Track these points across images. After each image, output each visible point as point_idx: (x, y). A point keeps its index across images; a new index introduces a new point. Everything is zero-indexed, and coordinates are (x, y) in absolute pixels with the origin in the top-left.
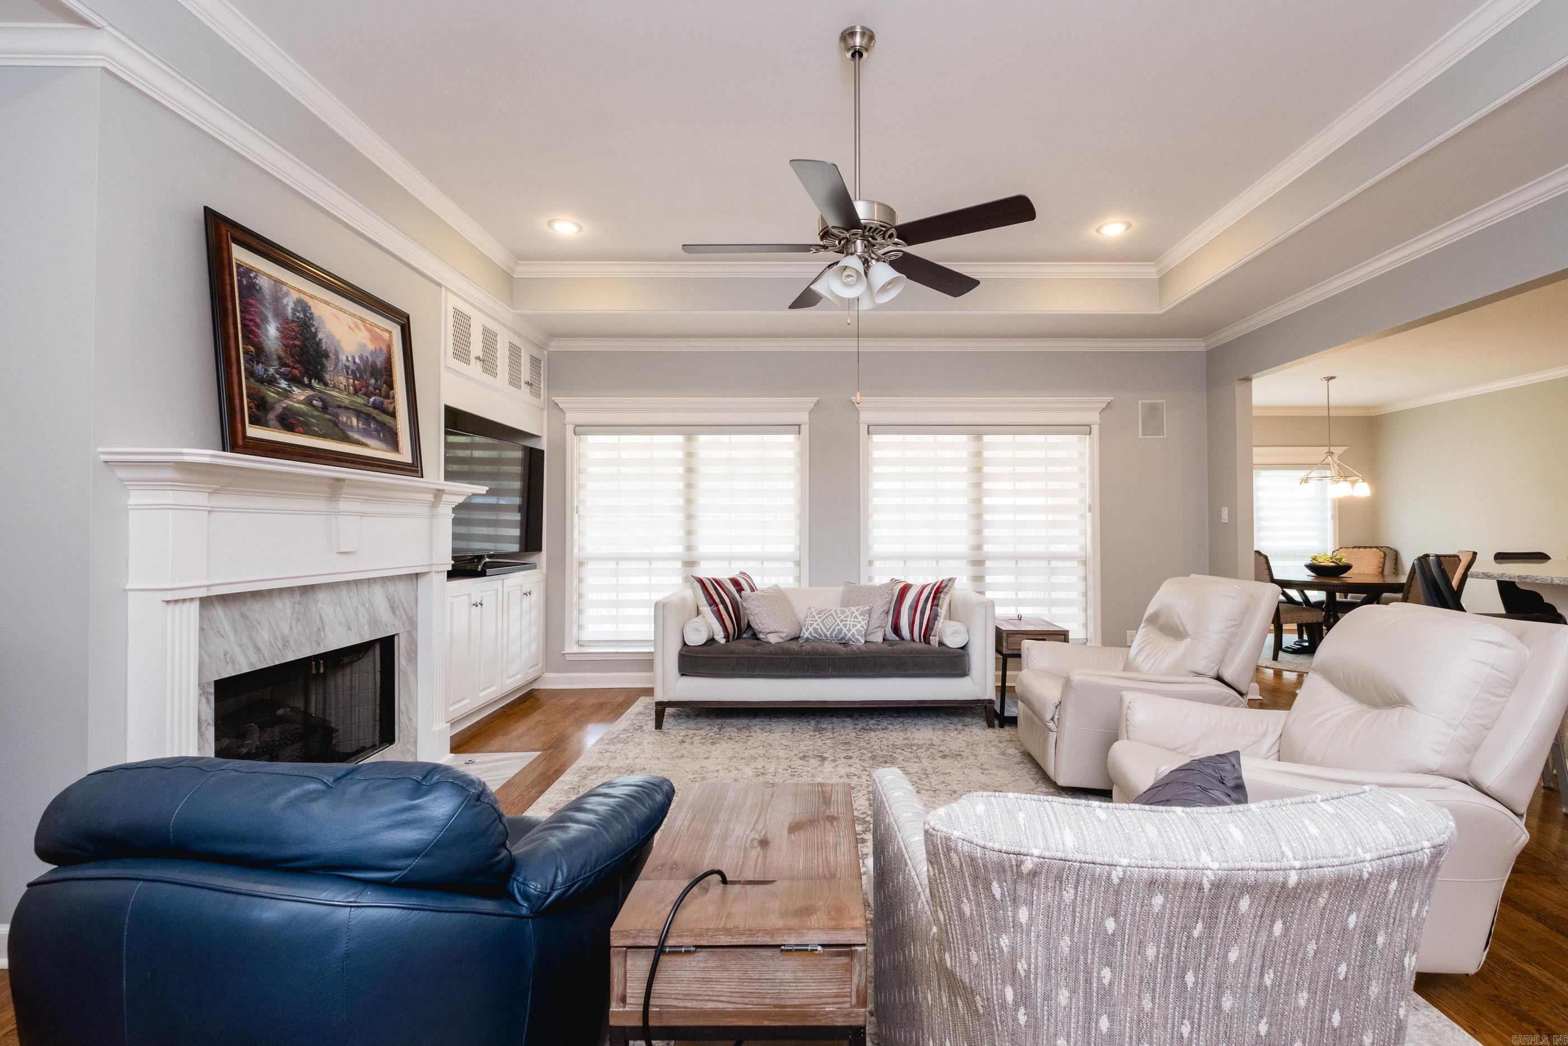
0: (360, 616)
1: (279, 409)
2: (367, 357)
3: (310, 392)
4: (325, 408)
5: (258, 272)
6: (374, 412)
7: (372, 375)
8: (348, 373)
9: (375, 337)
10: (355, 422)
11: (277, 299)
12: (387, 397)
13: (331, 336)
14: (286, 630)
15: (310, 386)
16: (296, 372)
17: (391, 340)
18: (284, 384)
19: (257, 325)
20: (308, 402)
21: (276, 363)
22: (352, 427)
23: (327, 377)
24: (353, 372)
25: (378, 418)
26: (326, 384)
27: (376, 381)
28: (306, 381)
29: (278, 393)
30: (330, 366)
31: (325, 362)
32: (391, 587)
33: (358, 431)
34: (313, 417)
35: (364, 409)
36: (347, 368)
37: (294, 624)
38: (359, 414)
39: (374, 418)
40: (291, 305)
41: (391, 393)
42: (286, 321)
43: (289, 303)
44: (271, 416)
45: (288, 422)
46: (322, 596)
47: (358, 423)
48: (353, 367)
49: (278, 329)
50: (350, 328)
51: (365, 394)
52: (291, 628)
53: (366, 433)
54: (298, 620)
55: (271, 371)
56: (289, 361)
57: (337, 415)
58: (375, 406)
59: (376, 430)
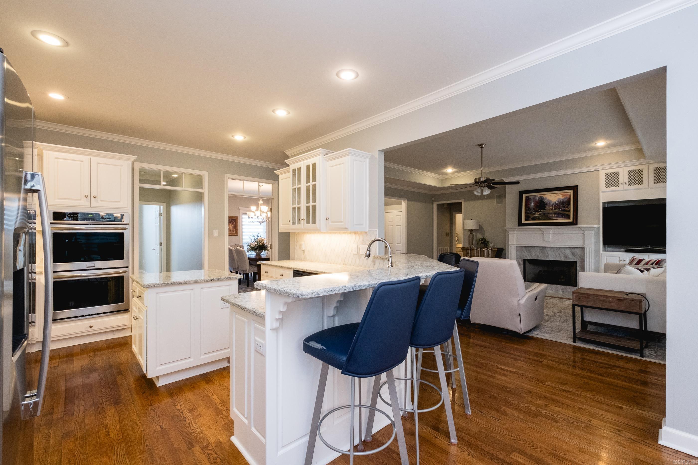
0: (561, 255)
1: (532, 217)
2: (561, 201)
3: (541, 212)
4: (544, 214)
5: (530, 196)
6: (561, 212)
7: (562, 204)
8: (553, 206)
9: (564, 195)
10: (554, 215)
11: (534, 198)
12: (567, 207)
13: (549, 200)
14: (538, 254)
15: (541, 211)
16: (538, 210)
17: (571, 194)
18: (534, 213)
19: (529, 204)
20: (540, 214)
21: (532, 210)
22: (552, 217)
23: (546, 208)
24: (555, 205)
25: (562, 213)
26: (545, 210)
27: (563, 205)
28: (540, 211)
29: (532, 214)
30: (547, 206)
31: (546, 206)
32: (573, 250)
33: (555, 217)
34: (541, 217)
35: (558, 212)
36: (553, 205)
37: (540, 253)
38: (555, 213)
39: (561, 213)
40: (538, 198)
41: (569, 206)
42: (536, 201)
43: (537, 199)
44: (530, 219)
45: (534, 219)
46: (548, 249)
47: (555, 215)
48: (554, 204)
49: (534, 204)
50: (555, 196)
51: (558, 209)
52: (539, 254)
53: (557, 217)
54: (541, 253)
55: (531, 211)
56: (536, 208)
57: (548, 215)
58: (562, 211)
59: (561, 216)
